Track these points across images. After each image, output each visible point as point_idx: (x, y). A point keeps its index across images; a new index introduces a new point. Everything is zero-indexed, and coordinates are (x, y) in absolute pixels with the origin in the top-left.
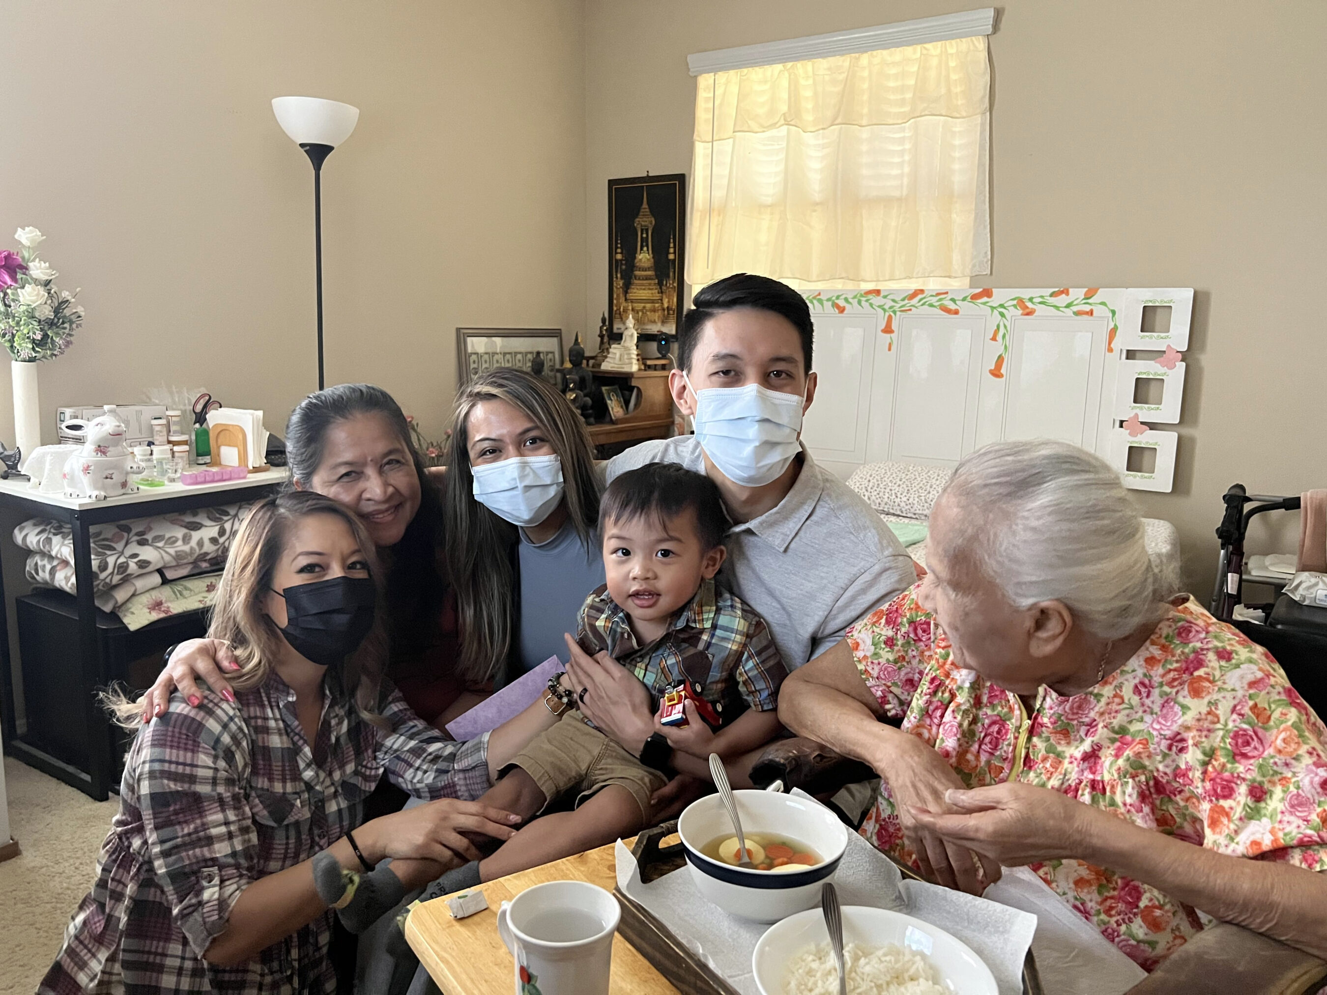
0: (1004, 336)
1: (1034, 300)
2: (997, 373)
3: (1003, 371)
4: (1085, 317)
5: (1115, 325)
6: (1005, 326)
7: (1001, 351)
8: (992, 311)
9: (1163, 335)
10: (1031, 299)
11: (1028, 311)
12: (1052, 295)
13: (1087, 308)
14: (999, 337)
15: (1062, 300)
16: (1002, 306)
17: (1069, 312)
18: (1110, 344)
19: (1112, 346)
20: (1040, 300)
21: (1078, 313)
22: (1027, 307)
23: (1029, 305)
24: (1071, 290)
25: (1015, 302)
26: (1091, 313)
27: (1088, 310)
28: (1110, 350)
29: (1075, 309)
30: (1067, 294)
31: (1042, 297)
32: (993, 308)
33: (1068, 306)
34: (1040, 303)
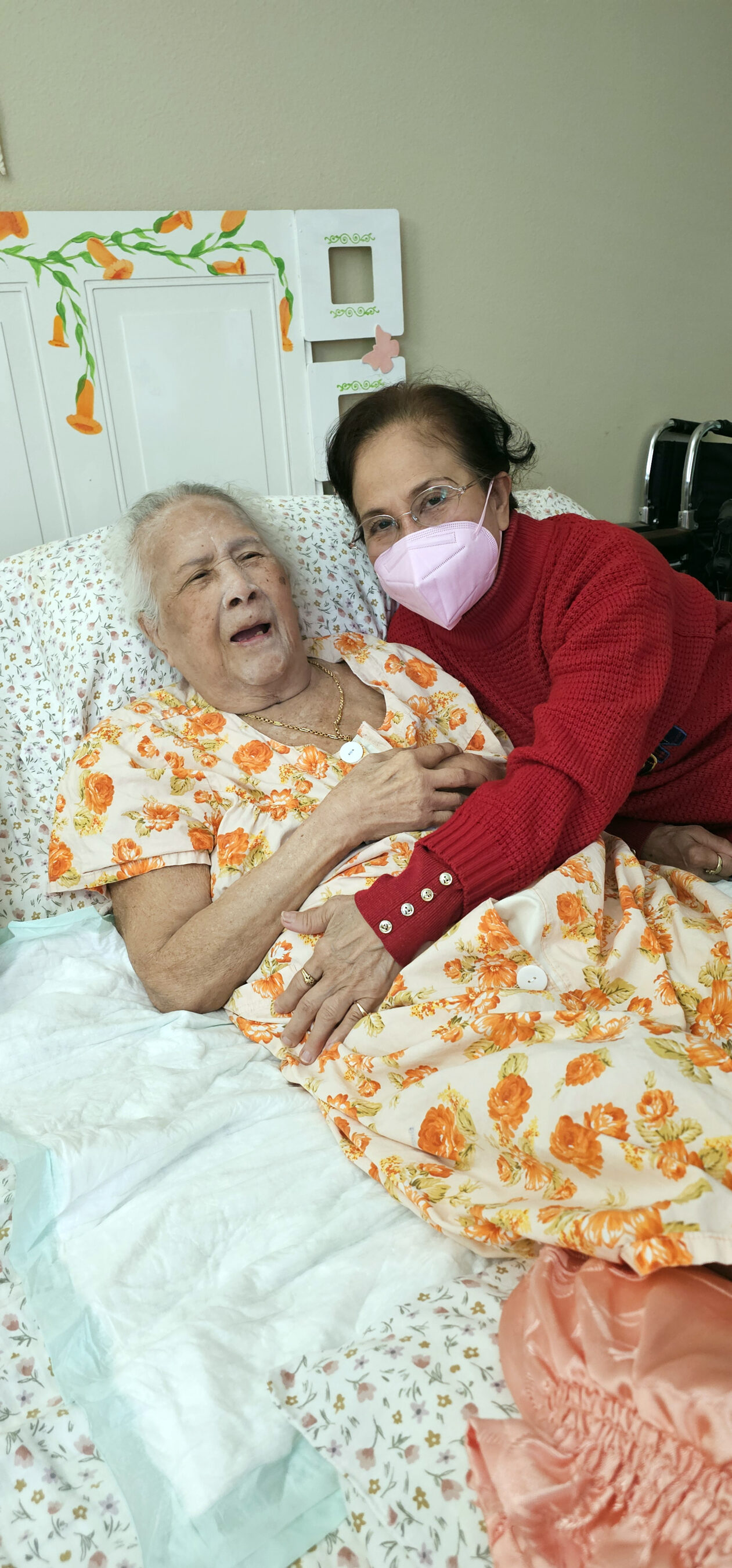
0: (79, 334)
1: (125, 240)
2: (83, 421)
3: (97, 416)
4: (233, 278)
5: (287, 291)
6: (77, 310)
7: (81, 368)
8: (38, 272)
9: (366, 306)
10: (117, 238)
11: (117, 267)
12: (159, 226)
13: (230, 256)
14: (70, 337)
15: (179, 240)
16: (55, 256)
17: (199, 266)
18: (284, 332)
19: (289, 336)
20: (135, 239)
21: (215, 270)
22: (114, 259)
23: (115, 251)
24: (194, 214)
25: (83, 247)
26: (240, 267)
27: (235, 261)
28: (288, 346)
29: (210, 258)
30: (189, 225)
31: (138, 231)
32: (36, 263)
33: (196, 252)
34: (140, 247)
